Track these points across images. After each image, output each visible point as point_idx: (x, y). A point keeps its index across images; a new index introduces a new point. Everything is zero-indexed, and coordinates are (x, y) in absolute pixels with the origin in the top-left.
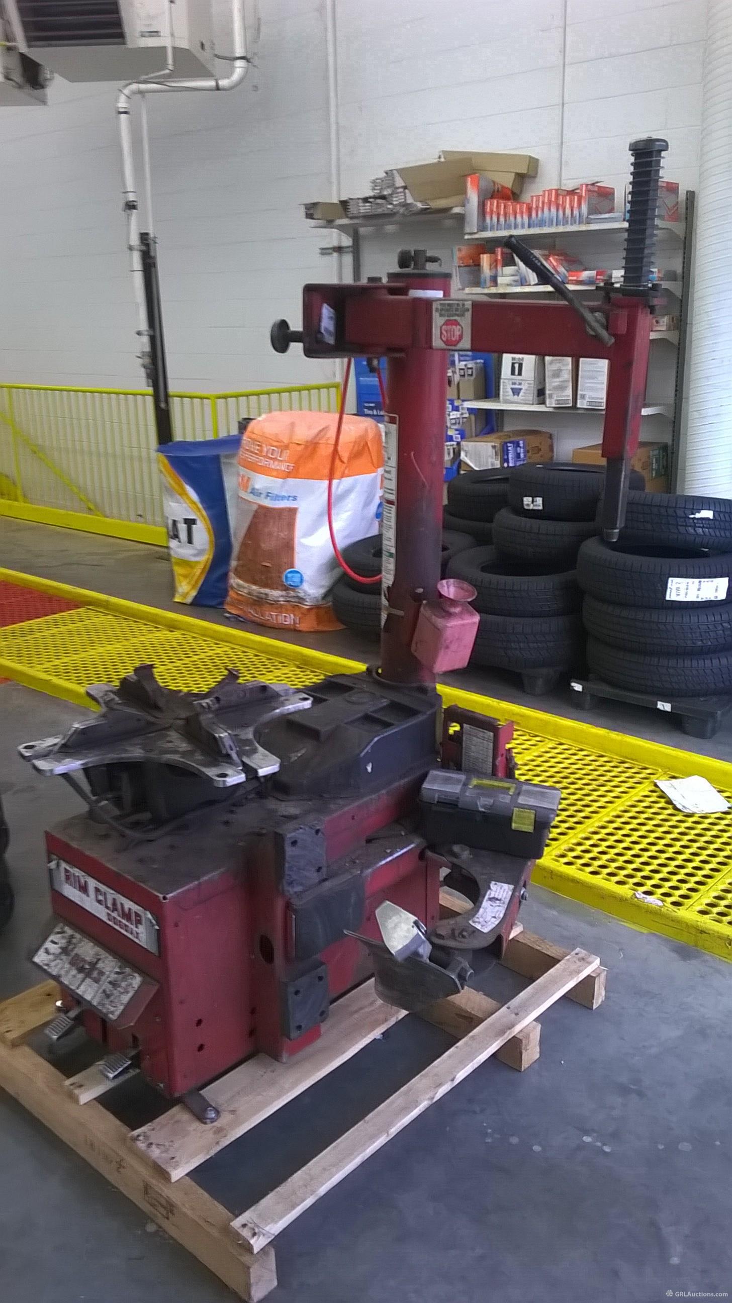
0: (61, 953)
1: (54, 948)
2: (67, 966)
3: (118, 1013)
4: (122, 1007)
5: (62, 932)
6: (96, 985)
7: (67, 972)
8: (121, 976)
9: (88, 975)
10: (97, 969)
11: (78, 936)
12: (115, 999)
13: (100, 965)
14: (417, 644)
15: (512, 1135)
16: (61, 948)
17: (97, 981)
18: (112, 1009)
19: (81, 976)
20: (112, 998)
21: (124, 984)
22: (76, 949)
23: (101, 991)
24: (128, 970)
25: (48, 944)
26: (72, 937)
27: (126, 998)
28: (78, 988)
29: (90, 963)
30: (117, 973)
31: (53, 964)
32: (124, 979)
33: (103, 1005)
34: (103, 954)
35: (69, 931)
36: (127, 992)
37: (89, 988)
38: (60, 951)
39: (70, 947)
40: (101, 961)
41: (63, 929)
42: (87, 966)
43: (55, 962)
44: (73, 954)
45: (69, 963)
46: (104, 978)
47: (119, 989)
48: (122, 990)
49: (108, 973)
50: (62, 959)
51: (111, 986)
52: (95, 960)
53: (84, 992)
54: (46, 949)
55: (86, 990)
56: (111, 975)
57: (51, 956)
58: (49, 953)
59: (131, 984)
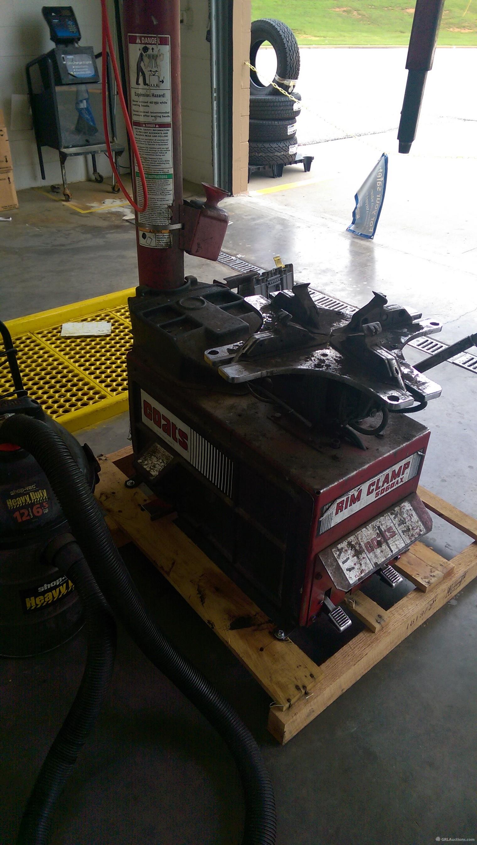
0: (358, 558)
4: (420, 522)
5: (340, 551)
7: (376, 556)
8: (398, 515)
9: (386, 540)
10: (385, 532)
11: (352, 538)
16: (353, 556)
17: (393, 535)
18: (418, 531)
20: (410, 527)
21: (405, 516)
22: (361, 543)
23: (402, 534)
24: (397, 509)
25: (344, 567)
27: (415, 518)
28: (392, 551)
29: (378, 536)
31: (363, 567)
32: (401, 513)
34: (376, 523)
35: (344, 545)
36: (412, 515)
37: (396, 543)
38: (355, 557)
39: (357, 548)
40: (381, 527)
41: (338, 550)
42: (379, 539)
43: (363, 565)
44: (364, 547)
45: (369, 553)
46: (394, 528)
47: (407, 520)
48: (409, 519)
49: (392, 524)
50: (364, 558)
51: (403, 525)
52: (378, 531)
53: (397, 547)
54: (348, 570)
55: (396, 545)
56: (394, 522)
57: (357, 567)
58: (353, 568)
59: (408, 511)
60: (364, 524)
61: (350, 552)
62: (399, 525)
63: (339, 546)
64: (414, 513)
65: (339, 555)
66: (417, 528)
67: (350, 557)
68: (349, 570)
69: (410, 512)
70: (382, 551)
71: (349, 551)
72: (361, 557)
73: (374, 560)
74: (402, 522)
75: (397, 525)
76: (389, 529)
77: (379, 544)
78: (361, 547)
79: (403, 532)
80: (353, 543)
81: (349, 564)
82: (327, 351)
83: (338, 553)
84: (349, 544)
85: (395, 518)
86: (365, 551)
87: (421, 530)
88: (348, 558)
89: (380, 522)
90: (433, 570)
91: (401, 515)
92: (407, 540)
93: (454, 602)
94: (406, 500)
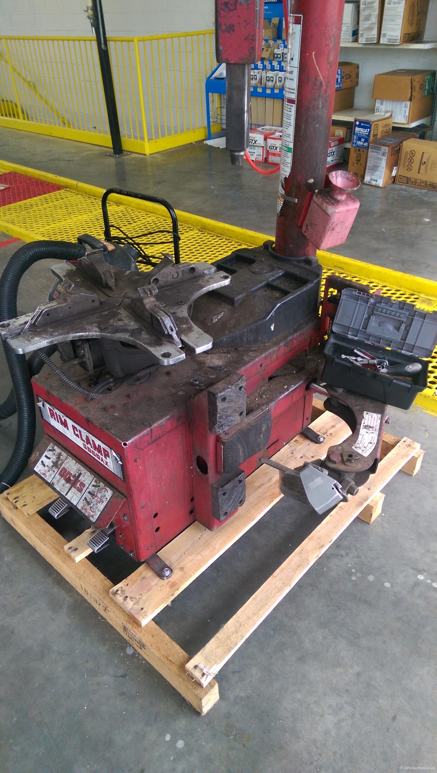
0: (53, 466)
1: (47, 462)
2: (58, 477)
3: (96, 517)
4: (99, 513)
5: (53, 450)
6: (80, 493)
7: (58, 481)
8: (97, 488)
9: (73, 485)
10: (79, 481)
11: (64, 455)
12: (94, 505)
13: (81, 478)
14: (307, 226)
15: (370, 574)
16: (53, 463)
17: (80, 490)
18: (92, 513)
19: (68, 485)
20: (92, 505)
21: (99, 495)
22: (63, 464)
23: (83, 498)
24: (101, 484)
25: (43, 458)
26: (60, 454)
27: (101, 506)
28: (66, 494)
29: (74, 476)
30: (94, 486)
31: (48, 474)
32: (100, 491)
33: (86, 509)
34: (83, 470)
35: (58, 450)
36: (103, 502)
37: (75, 496)
42: (72, 478)
49: (87, 485)
53: (71, 498)
56: (90, 487)
58: (44, 465)
59: (105, 496)
60: (78, 460)
61: (54, 458)
63: (56, 448)
64: (105, 503)
67: (51, 460)
68: (42, 463)
70: (64, 485)
74: (92, 494)
75: (88, 491)
76: (82, 484)
77: (68, 480)
86: (59, 471)
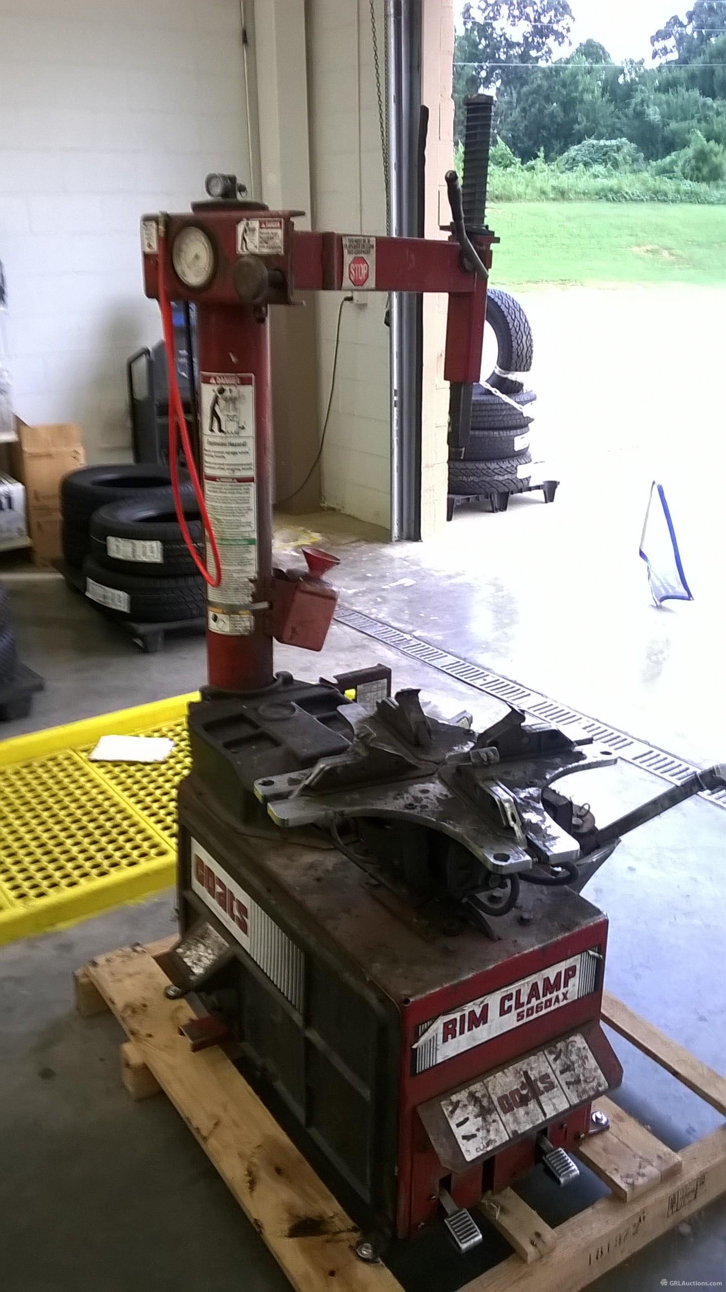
0: (484, 1120)
2: (508, 1118)
3: (603, 1079)
4: (599, 1071)
6: (555, 1089)
7: (516, 1120)
10: (536, 1080)
11: (477, 1087)
16: (476, 1117)
17: (551, 1087)
18: (594, 1084)
19: (532, 1105)
23: (565, 1087)
24: (560, 1045)
25: (459, 1132)
27: (592, 1062)
29: (523, 1086)
31: (492, 1136)
32: (568, 1053)
33: (584, 1091)
34: (522, 1065)
35: (461, 1096)
36: (586, 1057)
37: (554, 1100)
38: (480, 1119)
39: (485, 1103)
40: (529, 1072)
41: (451, 1103)
42: (524, 1092)
43: (491, 1132)
44: (496, 1103)
45: (505, 1113)
46: (552, 1077)
47: (576, 1065)
48: (580, 1062)
49: (550, 1070)
50: (494, 1121)
51: (568, 1073)
52: (523, 1079)
53: (555, 1108)
54: (464, 1137)
55: (554, 1105)
56: (554, 1067)
57: (480, 1134)
58: (474, 1136)
59: (579, 1049)
60: (501, 1065)
61: (472, 1109)
62: (562, 1072)
63: (454, 1098)
64: (590, 1054)
65: (452, 1112)
66: (594, 1080)
67: (471, 1117)
68: (466, 1138)
69: (583, 1053)
70: (527, 1113)
71: (470, 1108)
72: (490, 1119)
73: (512, 1127)
74: (566, 1069)
75: (558, 1073)
76: (544, 1078)
77: (524, 1101)
78: (491, 1101)
79: (568, 1084)
80: (478, 1095)
81: (469, 1128)
82: (430, 786)
83: (450, 1108)
84: (472, 1095)
85: (555, 1060)
86: (499, 1109)
87: (599, 1085)
88: (467, 1120)
89: (528, 1064)
90: (644, 1164)
91: (566, 1056)
92: (573, 1098)
93: (685, 1229)
94: (577, 1032)
